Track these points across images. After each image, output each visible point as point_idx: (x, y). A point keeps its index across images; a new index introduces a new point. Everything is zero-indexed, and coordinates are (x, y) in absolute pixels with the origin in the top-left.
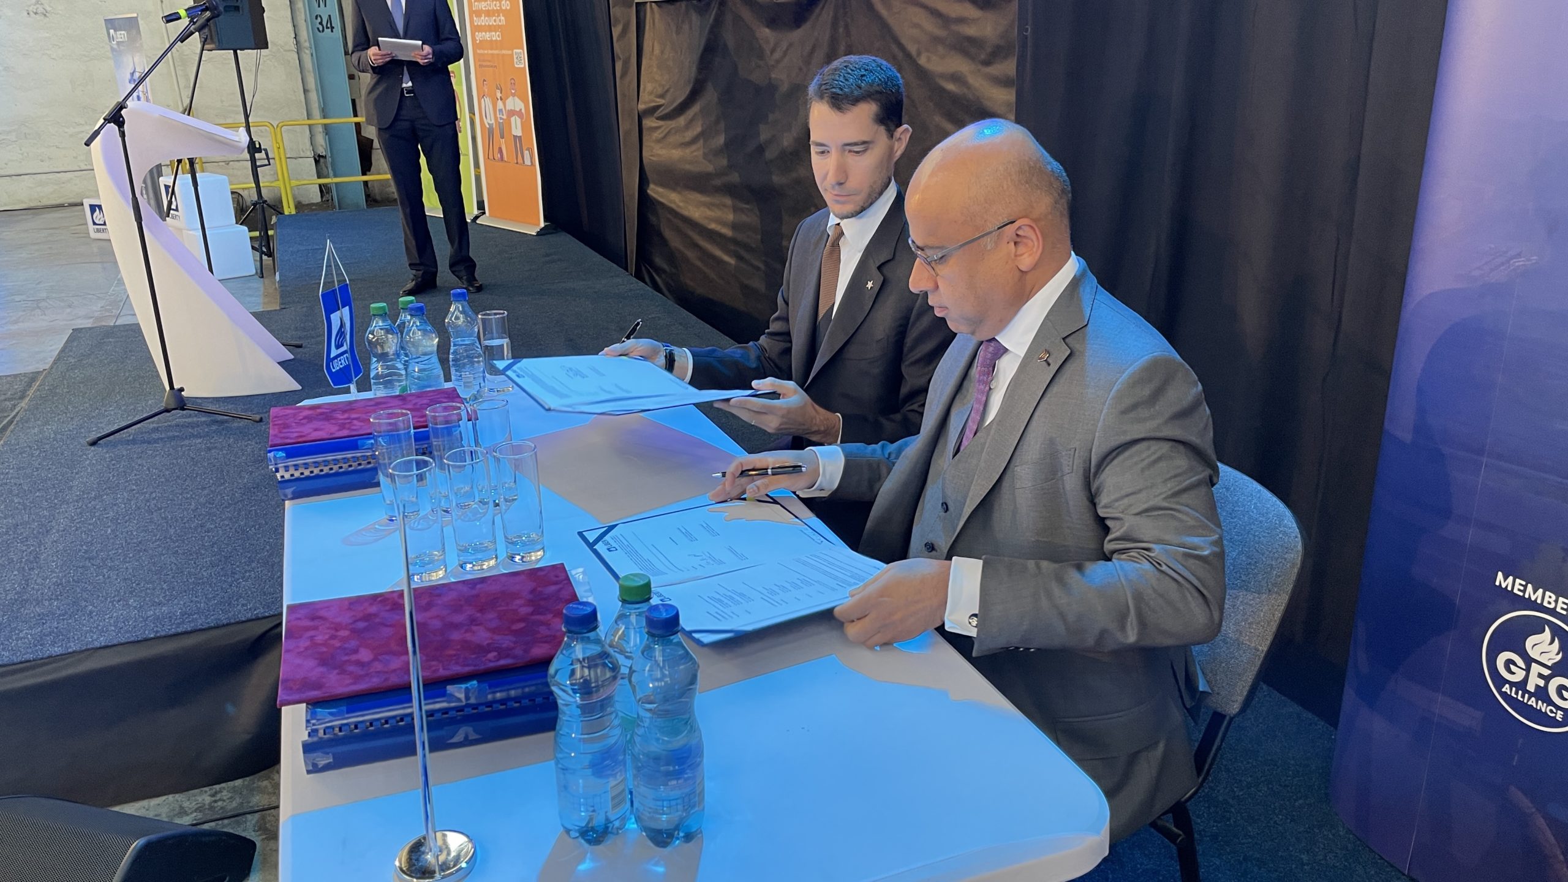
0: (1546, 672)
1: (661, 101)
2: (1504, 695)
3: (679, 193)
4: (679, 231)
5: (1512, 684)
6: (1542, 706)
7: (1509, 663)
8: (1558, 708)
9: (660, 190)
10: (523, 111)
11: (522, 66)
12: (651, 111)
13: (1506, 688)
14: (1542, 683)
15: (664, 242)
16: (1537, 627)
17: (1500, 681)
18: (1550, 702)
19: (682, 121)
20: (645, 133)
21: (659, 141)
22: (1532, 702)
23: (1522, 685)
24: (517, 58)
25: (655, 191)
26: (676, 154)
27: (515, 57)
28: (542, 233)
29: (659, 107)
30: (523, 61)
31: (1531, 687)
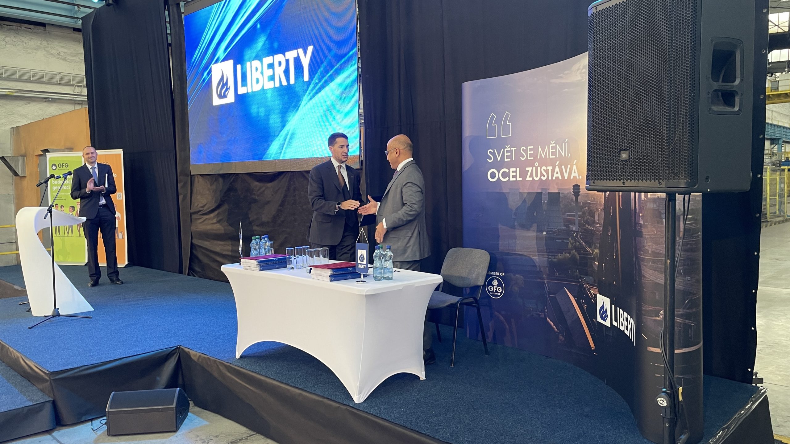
0: (496, 287)
1: (202, 209)
2: (491, 294)
3: (209, 241)
4: (208, 256)
5: (491, 292)
6: (497, 294)
7: (490, 288)
8: (499, 293)
9: (200, 241)
10: (120, 217)
11: (121, 199)
12: (195, 213)
13: (491, 293)
14: (496, 289)
15: (200, 261)
16: (493, 279)
17: (489, 292)
18: (498, 292)
19: (212, 215)
20: (192, 220)
21: (200, 223)
22: (495, 294)
23: (493, 291)
24: (119, 196)
25: (195, 241)
26: (209, 227)
28: (126, 266)
29: (200, 211)
31: (494, 291)
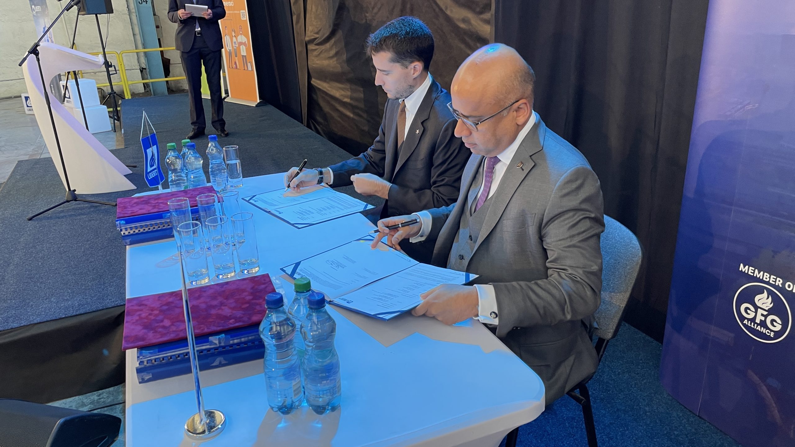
0: (765, 313)
1: (317, 36)
2: (744, 325)
3: (328, 83)
4: (328, 103)
5: (748, 320)
6: (763, 330)
7: (747, 309)
8: (771, 331)
9: (318, 82)
10: (247, 42)
11: (245, 19)
12: (312, 41)
13: (745, 322)
14: (763, 318)
15: (321, 109)
16: (760, 291)
17: (742, 318)
18: (767, 328)
19: (328, 45)
20: (309, 52)
21: (316, 56)
22: (759, 328)
23: (753, 320)
24: (242, 15)
25: (314, 82)
26: (326, 63)
27: (241, 15)
28: (258, 105)
29: (315, 39)
30: (245, 17)
31: (758, 321)
